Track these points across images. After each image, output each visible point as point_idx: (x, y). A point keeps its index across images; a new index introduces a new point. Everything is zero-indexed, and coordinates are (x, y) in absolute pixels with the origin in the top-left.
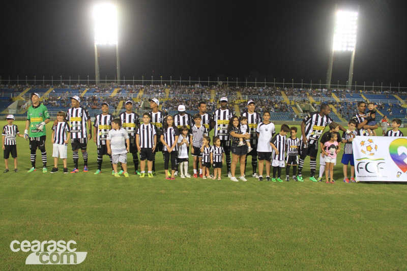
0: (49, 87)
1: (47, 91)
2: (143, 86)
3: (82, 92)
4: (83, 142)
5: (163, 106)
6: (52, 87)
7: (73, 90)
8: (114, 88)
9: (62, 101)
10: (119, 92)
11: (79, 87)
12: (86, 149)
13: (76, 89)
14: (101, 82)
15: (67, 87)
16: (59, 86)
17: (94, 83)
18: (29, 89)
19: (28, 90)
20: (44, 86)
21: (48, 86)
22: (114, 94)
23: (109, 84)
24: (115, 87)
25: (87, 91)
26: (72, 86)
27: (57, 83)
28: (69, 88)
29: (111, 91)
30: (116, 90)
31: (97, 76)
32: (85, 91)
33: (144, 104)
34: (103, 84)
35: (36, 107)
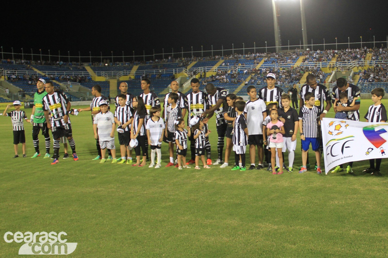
0: (219, 59)
1: (216, 63)
2: (336, 51)
3: (258, 63)
4: (68, 129)
5: (361, 77)
6: (223, 59)
7: (247, 61)
8: (298, 55)
9: (232, 76)
10: (304, 61)
11: (254, 57)
12: (71, 135)
13: (251, 60)
14: (283, 49)
15: (240, 58)
16: (231, 57)
17: (274, 51)
18: (196, 62)
19: (194, 63)
20: (213, 58)
21: (217, 57)
22: (299, 63)
23: (293, 51)
24: (300, 55)
25: (265, 61)
26: (247, 56)
27: (228, 54)
28: (242, 58)
29: (294, 60)
30: (301, 58)
31: (277, 42)
32: (263, 62)
33: (335, 74)
34: (285, 51)
35: (40, 93)
